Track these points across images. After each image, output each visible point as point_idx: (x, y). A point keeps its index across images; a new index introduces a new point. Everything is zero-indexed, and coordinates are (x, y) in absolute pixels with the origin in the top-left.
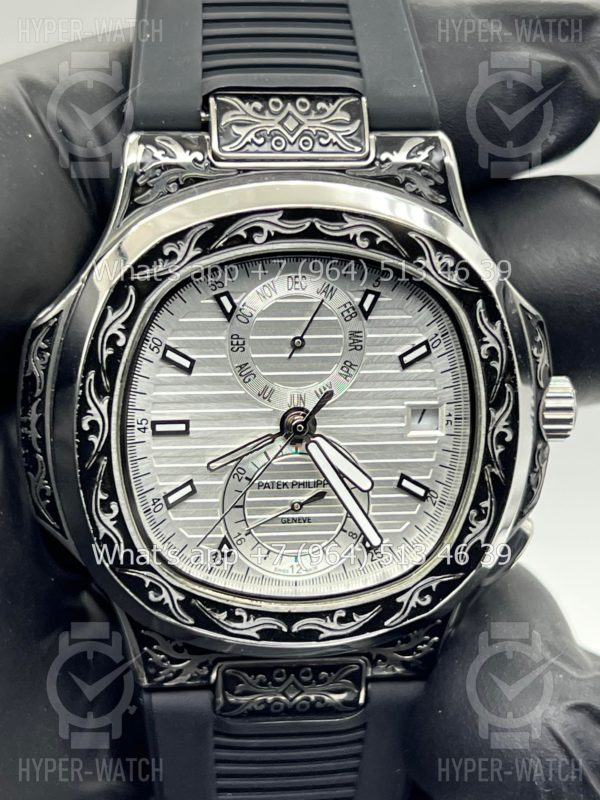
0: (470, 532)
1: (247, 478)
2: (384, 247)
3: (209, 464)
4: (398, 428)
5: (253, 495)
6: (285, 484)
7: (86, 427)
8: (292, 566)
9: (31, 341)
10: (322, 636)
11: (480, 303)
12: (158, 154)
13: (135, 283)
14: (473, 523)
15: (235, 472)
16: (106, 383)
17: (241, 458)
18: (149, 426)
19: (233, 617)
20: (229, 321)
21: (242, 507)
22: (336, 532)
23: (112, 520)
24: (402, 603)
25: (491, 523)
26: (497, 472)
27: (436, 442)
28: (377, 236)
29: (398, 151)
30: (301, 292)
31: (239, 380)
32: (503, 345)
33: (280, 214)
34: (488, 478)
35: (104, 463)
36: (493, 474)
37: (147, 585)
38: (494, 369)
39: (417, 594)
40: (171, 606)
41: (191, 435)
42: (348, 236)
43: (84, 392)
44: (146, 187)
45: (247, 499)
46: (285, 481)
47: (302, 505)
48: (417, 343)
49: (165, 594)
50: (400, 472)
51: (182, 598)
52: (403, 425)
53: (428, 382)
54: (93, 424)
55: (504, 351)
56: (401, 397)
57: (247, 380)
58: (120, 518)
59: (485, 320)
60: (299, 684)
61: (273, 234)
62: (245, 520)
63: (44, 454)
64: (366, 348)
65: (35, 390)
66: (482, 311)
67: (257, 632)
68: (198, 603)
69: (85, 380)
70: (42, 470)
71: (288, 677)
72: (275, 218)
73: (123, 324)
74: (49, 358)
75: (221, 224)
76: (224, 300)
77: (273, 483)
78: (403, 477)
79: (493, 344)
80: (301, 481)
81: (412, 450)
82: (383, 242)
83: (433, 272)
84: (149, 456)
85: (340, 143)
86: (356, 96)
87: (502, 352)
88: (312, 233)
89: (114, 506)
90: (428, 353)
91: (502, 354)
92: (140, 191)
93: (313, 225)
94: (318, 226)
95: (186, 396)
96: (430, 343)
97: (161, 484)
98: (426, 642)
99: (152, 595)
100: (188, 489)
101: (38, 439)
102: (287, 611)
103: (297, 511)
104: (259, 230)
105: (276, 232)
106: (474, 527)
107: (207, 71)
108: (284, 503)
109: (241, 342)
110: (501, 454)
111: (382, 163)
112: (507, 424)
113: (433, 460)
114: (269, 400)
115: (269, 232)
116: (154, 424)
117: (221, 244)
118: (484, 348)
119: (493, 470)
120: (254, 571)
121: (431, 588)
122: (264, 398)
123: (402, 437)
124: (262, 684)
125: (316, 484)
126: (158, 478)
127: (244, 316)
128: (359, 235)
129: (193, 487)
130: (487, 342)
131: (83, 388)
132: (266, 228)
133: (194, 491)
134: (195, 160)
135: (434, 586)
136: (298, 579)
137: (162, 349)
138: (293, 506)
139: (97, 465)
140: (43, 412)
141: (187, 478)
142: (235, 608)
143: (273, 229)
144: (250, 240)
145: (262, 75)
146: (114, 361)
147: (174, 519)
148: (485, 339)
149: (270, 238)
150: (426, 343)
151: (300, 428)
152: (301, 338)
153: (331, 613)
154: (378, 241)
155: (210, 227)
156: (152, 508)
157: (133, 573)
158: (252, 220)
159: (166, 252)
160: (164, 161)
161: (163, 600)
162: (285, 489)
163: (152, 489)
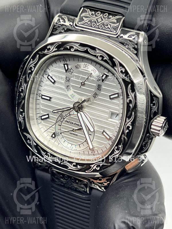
0: (114, 153)
1: (63, 118)
3: (53, 111)
4: (106, 116)
5: (64, 123)
6: (73, 123)
7: (20, 90)
8: (70, 147)
10: (68, 168)
11: (130, 85)
12: (61, 20)
13: (39, 54)
14: (115, 150)
15: (61, 115)
16: (28, 80)
19: (47, 154)
21: (61, 126)
22: (84, 141)
23: (22, 117)
24: (91, 167)
25: (120, 152)
26: (126, 138)
27: (116, 124)
28: (104, 57)
29: (126, 35)
30: (87, 69)
31: (66, 90)
32: (134, 100)
33: (79, 44)
34: (122, 139)
35: (23, 101)
37: (28, 138)
38: (130, 107)
39: (96, 166)
40: (32, 146)
41: (51, 101)
42: (96, 55)
43: (22, 81)
44: (56, 29)
45: (62, 124)
46: (73, 122)
47: (75, 130)
49: (31, 142)
50: (103, 129)
51: (35, 144)
52: (108, 116)
53: (117, 106)
54: (22, 90)
56: (109, 108)
57: (68, 90)
58: (24, 118)
59: (130, 91)
60: (71, 182)
61: (76, 49)
62: (61, 129)
64: (101, 90)
66: (130, 88)
67: (52, 161)
68: (39, 148)
71: (68, 178)
72: (77, 45)
73: (34, 65)
76: (66, 66)
77: (70, 121)
78: (104, 131)
79: (131, 99)
80: (77, 123)
81: (108, 124)
82: (105, 60)
83: (118, 72)
84: (40, 104)
85: (110, 28)
86: (123, 16)
87: (133, 102)
88: (86, 52)
89: (24, 114)
90: (118, 97)
92: (54, 30)
93: (87, 49)
94: (88, 50)
95: (52, 90)
96: (120, 94)
97: (42, 113)
98: (106, 182)
99: (28, 141)
100: (47, 116)
103: (74, 132)
105: (77, 49)
108: (71, 128)
110: (127, 133)
111: (120, 37)
112: (131, 124)
113: (114, 129)
114: (73, 98)
116: (42, 95)
118: (128, 99)
119: (124, 137)
120: (60, 144)
123: (107, 120)
126: (41, 111)
127: (71, 72)
128: (99, 56)
129: (49, 116)
131: (21, 79)
132: (75, 47)
134: (70, 25)
135: (101, 165)
136: (71, 151)
138: (73, 129)
139: (21, 102)
141: (48, 113)
142: (48, 152)
144: (69, 50)
145: (99, 4)
147: (43, 123)
148: (129, 97)
150: (118, 94)
151: (76, 108)
153: (72, 163)
154: (104, 59)
155: (60, 43)
156: (38, 118)
157: (25, 134)
158: (71, 44)
159: (48, 47)
160: (62, 23)
161: (31, 143)
162: (72, 124)
163: (39, 113)
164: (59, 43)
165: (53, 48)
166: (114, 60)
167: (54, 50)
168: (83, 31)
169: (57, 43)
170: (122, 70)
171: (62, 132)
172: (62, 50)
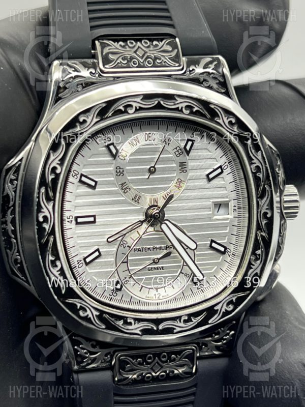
0: (252, 268)
1: (128, 246)
2: (198, 113)
3: (107, 239)
5: (132, 255)
6: (149, 249)
7: (41, 219)
8: (155, 295)
9: (6, 176)
10: (175, 331)
11: (249, 142)
12: (70, 70)
14: (253, 263)
15: (122, 243)
16: (51, 194)
17: (125, 235)
18: (73, 219)
19: (126, 323)
20: (115, 159)
21: (127, 262)
22: (178, 274)
23: (58, 271)
24: (218, 310)
25: (262, 263)
26: (264, 234)
27: (228, 221)
28: (194, 108)
29: (198, 65)
31: (121, 192)
32: (263, 164)
33: (142, 97)
34: (259, 238)
35: (52, 239)
36: (261, 235)
37: (78, 307)
38: (259, 178)
39: (225, 304)
40: (92, 318)
41: (96, 224)
42: (178, 108)
44: (65, 88)
45: (129, 258)
46: (149, 247)
47: (159, 259)
48: (215, 167)
49: (89, 312)
50: (210, 239)
51: (98, 314)
52: (211, 213)
53: (222, 189)
54: (45, 218)
55: (264, 168)
56: (209, 197)
57: (125, 191)
58: (62, 270)
59: (253, 151)
60: (160, 363)
61: (138, 108)
62: (128, 270)
63: (16, 238)
64: (188, 171)
65: (9, 203)
66: (251, 146)
67: (140, 331)
68: (107, 316)
69: (39, 193)
70: (15, 248)
71: (154, 359)
72: (139, 100)
73: (59, 160)
74: (17, 184)
75: (110, 103)
76: (112, 147)
77: (142, 248)
78: (212, 241)
79: (258, 164)
80: (158, 246)
81: (216, 227)
82: (197, 111)
83: (224, 126)
84: (75, 236)
85: (167, 62)
86: (173, 38)
88: (159, 107)
89: (58, 263)
90: (222, 172)
91: (263, 169)
92: (62, 90)
93: (159, 103)
94: (162, 102)
95: (93, 202)
96: (223, 167)
97: (82, 252)
98: (228, 334)
99: (81, 313)
100: (97, 254)
101: (12, 230)
102: (155, 318)
103: (156, 263)
104: (131, 106)
105: (140, 107)
106: (253, 265)
107: (92, 28)
108: (149, 259)
109: (121, 171)
110: (265, 224)
111: (190, 71)
112: (267, 207)
113: (227, 231)
114: (138, 202)
115: (136, 107)
116: (76, 218)
117: (110, 115)
118: (253, 166)
119: (262, 233)
120: (134, 297)
121: (232, 300)
122: (135, 201)
123: (210, 219)
124: (140, 364)
125: (166, 248)
126: (79, 249)
127: (122, 156)
128: (184, 107)
129: (99, 252)
130: (255, 163)
131: (38, 197)
132: (134, 105)
133: (100, 255)
134: (91, 73)
135: (234, 299)
136: (159, 301)
137: (79, 176)
138: (154, 260)
139: (48, 241)
140: (15, 214)
141: (96, 248)
142: (127, 318)
143: (138, 105)
144: (126, 112)
145: (122, 28)
146: (55, 181)
147: (90, 271)
148: (253, 162)
149: (136, 110)
150: (220, 167)
151: (157, 216)
152: (154, 167)
153: (180, 318)
154: (194, 110)
155: (104, 105)
156: (77, 265)
157: (70, 301)
158: (127, 101)
159: (81, 119)
160: (74, 74)
161: (88, 315)
162: (149, 251)
163: (77, 255)
164: (101, 105)
165: (90, 118)
166: (212, 106)
167: (95, 120)
168: (118, 78)
169: (97, 107)
170: (229, 120)
171: (132, 273)
172: (110, 117)
